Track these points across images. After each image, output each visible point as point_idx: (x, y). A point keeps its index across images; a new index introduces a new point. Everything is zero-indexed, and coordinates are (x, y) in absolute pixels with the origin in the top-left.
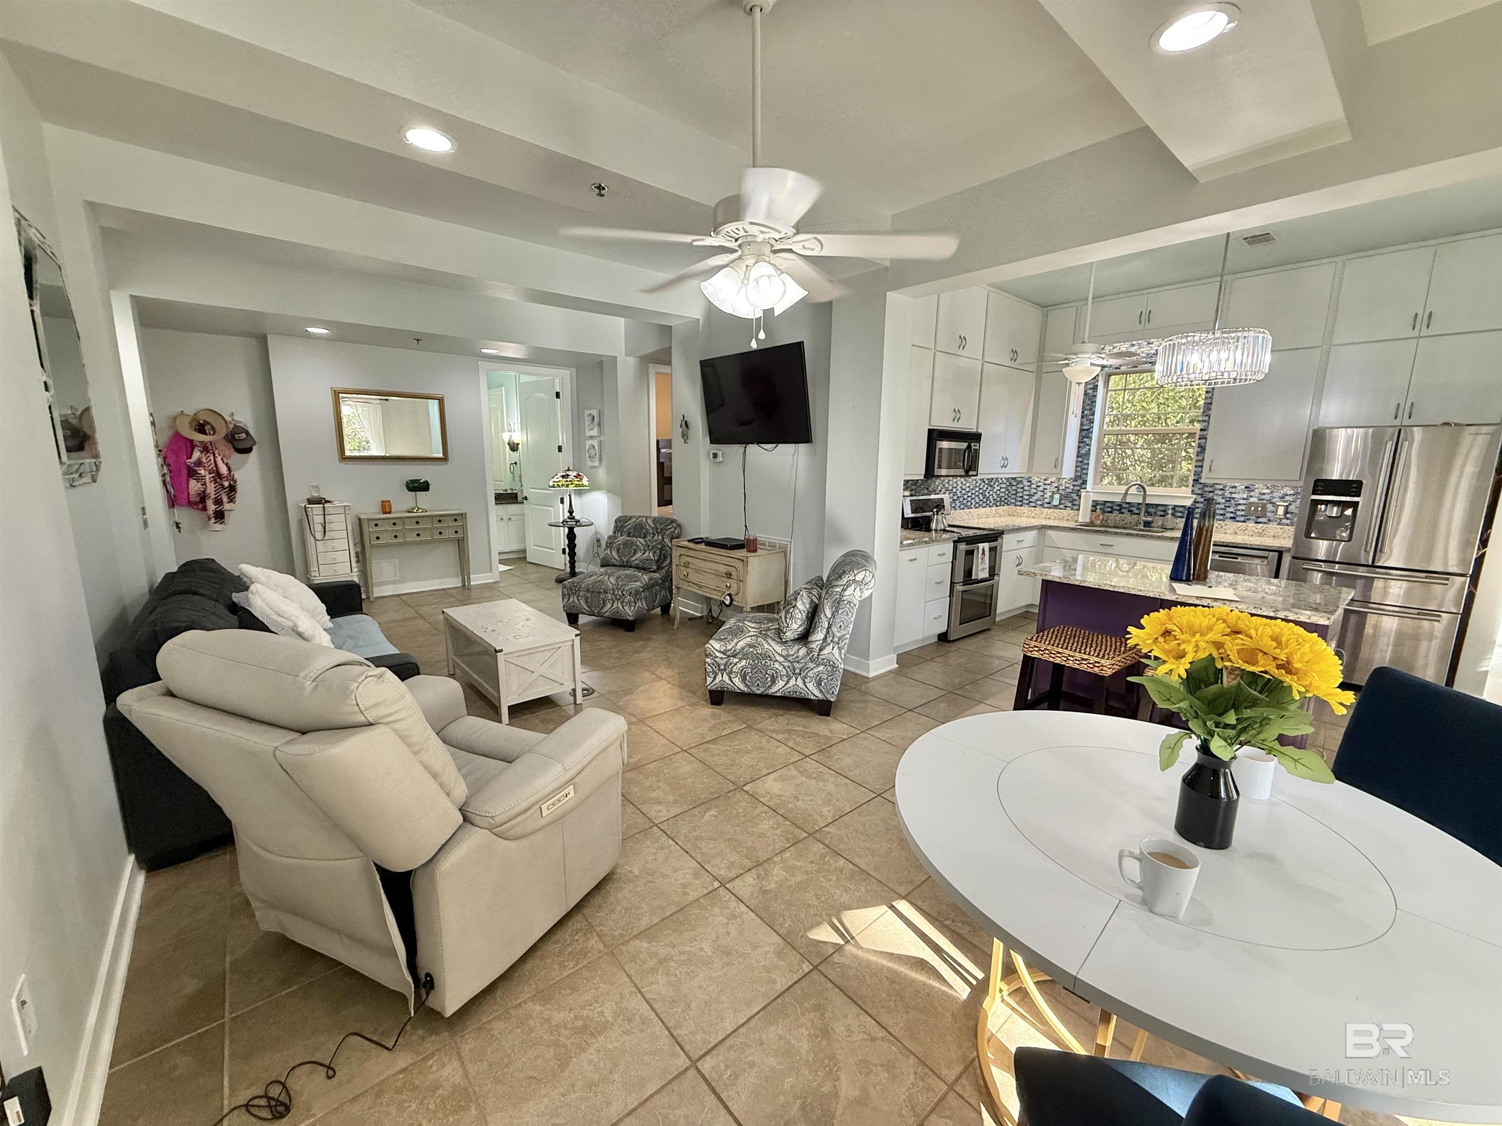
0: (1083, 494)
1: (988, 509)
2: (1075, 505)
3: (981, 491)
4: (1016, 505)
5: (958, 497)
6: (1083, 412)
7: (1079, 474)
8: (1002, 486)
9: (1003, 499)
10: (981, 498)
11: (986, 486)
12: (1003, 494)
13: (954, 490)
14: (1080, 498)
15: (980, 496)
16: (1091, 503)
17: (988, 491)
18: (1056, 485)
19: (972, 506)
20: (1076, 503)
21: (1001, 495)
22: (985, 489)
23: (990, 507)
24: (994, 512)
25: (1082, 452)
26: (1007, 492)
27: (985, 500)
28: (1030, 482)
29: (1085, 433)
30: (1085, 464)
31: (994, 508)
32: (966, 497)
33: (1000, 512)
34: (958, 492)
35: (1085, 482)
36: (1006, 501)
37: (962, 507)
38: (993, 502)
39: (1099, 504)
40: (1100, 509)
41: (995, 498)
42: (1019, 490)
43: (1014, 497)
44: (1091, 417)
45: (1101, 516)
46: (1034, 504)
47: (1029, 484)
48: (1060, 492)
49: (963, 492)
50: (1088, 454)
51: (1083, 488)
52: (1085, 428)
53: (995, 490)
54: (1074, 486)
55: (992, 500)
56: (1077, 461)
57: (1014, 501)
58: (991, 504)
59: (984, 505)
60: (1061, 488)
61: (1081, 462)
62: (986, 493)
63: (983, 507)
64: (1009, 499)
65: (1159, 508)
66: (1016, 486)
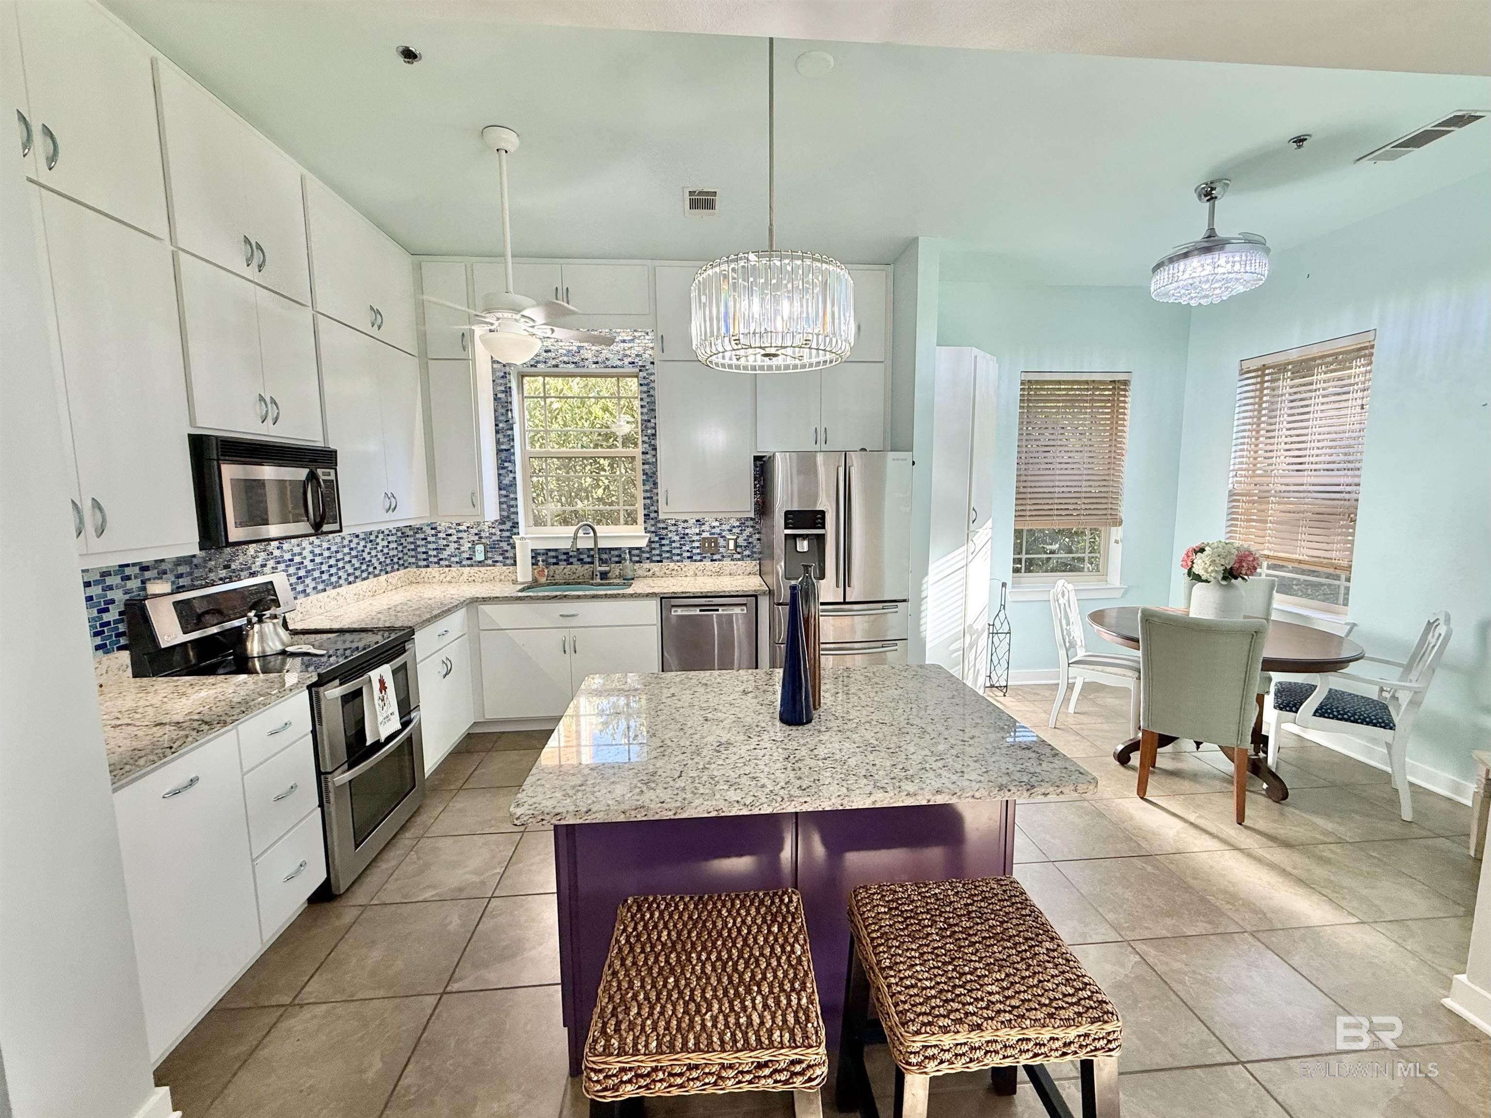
0: (518, 543)
1: (372, 581)
2: (507, 558)
3: (354, 553)
4: (418, 567)
5: (308, 572)
6: (497, 425)
7: (505, 514)
8: (390, 538)
9: (396, 560)
10: (357, 565)
11: (362, 543)
12: (395, 552)
13: (297, 559)
14: (514, 547)
15: (354, 561)
16: (530, 555)
17: (367, 550)
18: (476, 531)
19: (342, 582)
20: (507, 555)
21: (391, 553)
22: (360, 548)
23: (375, 576)
24: (385, 583)
25: (504, 482)
26: (400, 548)
27: (364, 567)
28: (435, 528)
29: (504, 456)
30: (512, 499)
31: (383, 577)
32: (324, 568)
33: (394, 581)
34: (307, 562)
35: (515, 525)
36: (401, 562)
37: (321, 587)
38: (379, 567)
39: (539, 554)
40: (543, 561)
41: (382, 559)
42: (419, 543)
43: (413, 553)
44: (509, 432)
45: (546, 571)
46: (447, 563)
47: (433, 532)
48: (483, 541)
49: (318, 560)
50: (513, 484)
51: (515, 534)
52: (503, 447)
53: (379, 548)
54: (501, 530)
55: (376, 564)
56: (500, 496)
57: (413, 560)
58: (377, 572)
59: (365, 575)
60: (483, 534)
61: (506, 496)
62: (365, 555)
63: (364, 579)
64: (406, 557)
65: (612, 552)
66: (414, 536)
